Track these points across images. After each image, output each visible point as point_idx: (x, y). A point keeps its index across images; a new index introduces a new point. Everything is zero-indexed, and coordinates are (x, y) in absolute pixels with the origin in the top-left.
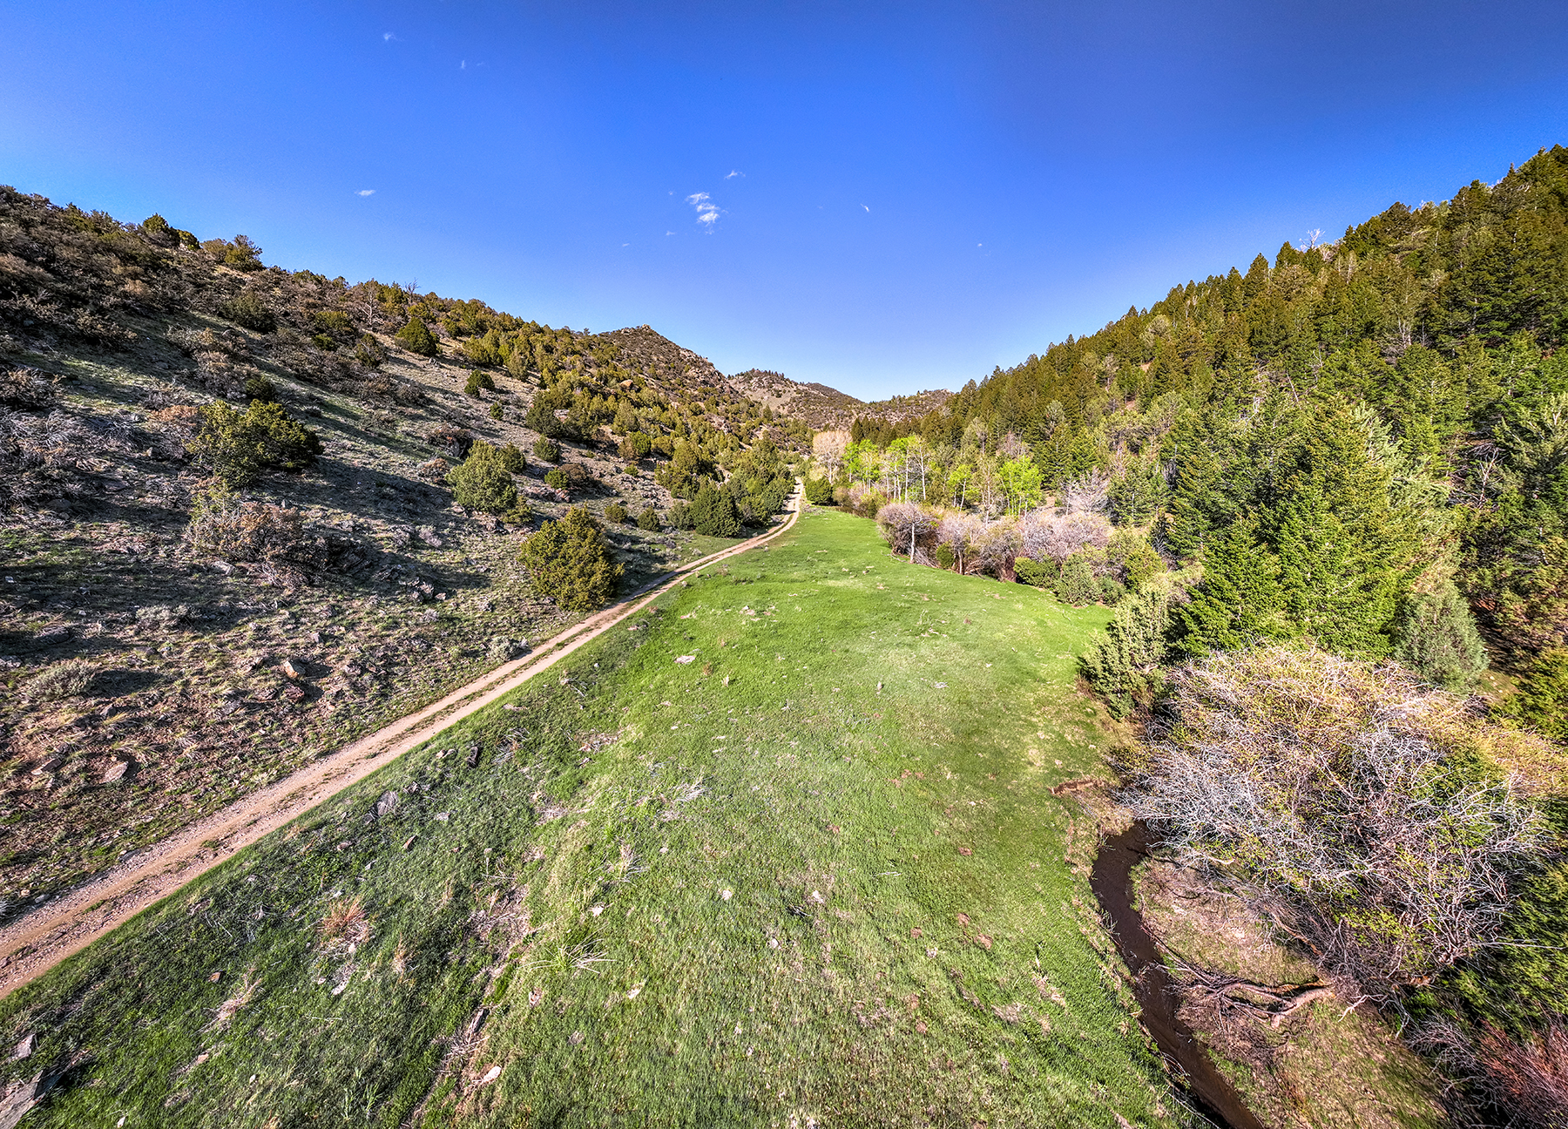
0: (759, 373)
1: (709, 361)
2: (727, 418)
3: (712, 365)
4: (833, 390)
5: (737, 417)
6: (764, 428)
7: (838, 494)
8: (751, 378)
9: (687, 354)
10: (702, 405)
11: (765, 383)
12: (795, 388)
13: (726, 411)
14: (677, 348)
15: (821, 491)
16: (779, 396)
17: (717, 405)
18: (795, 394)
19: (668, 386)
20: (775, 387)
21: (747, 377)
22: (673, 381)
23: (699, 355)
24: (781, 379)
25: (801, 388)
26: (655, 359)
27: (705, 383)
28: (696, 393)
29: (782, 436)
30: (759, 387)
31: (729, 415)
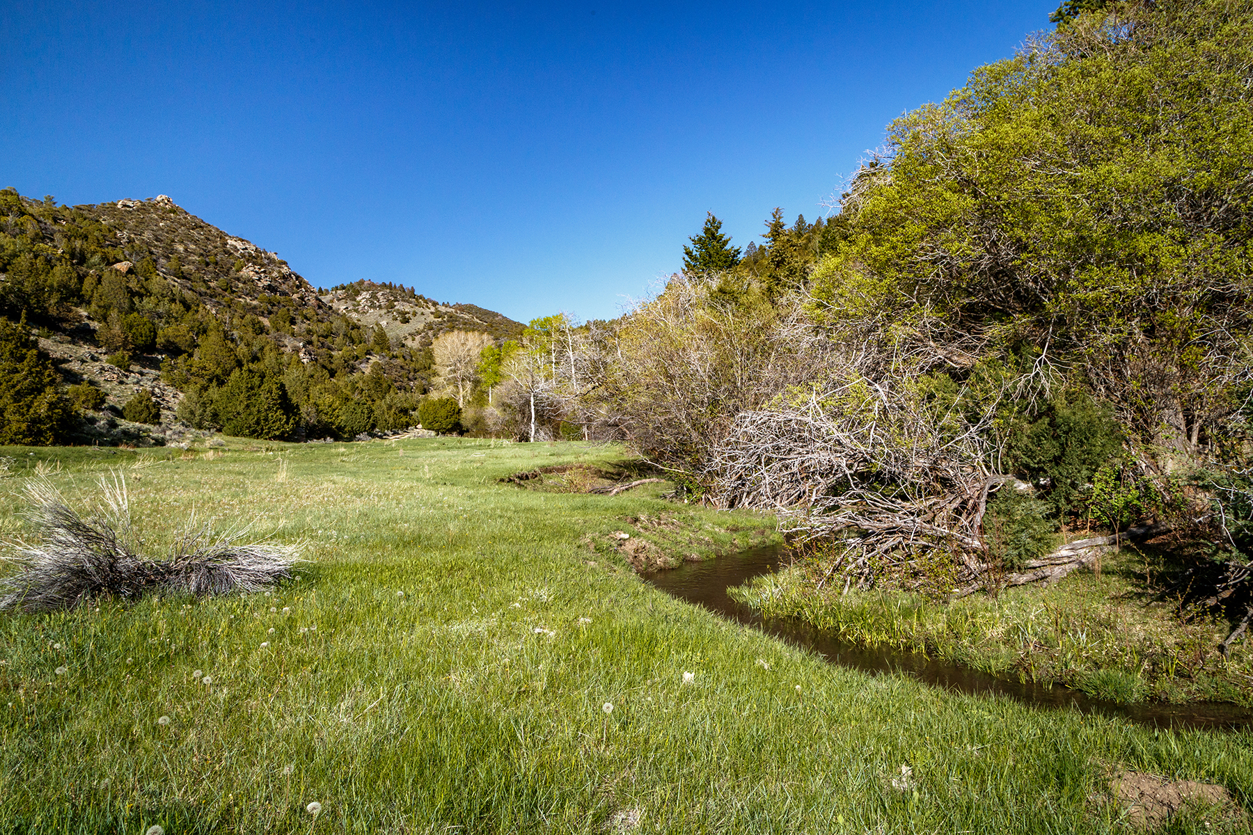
0: (372, 285)
1: (279, 257)
2: (310, 343)
3: (285, 263)
4: (496, 315)
5: (328, 341)
6: (374, 359)
7: (468, 416)
8: (358, 293)
9: (239, 245)
10: (266, 322)
11: (383, 302)
12: (433, 309)
13: (309, 332)
14: (222, 236)
15: (443, 412)
16: (406, 321)
17: (293, 322)
18: (431, 318)
19: (203, 289)
20: (399, 306)
21: (352, 291)
22: (212, 284)
23: (261, 247)
24: (411, 295)
25: (443, 309)
26: (181, 248)
27: (271, 288)
28: (255, 303)
29: (403, 372)
30: (373, 306)
31: (314, 338)
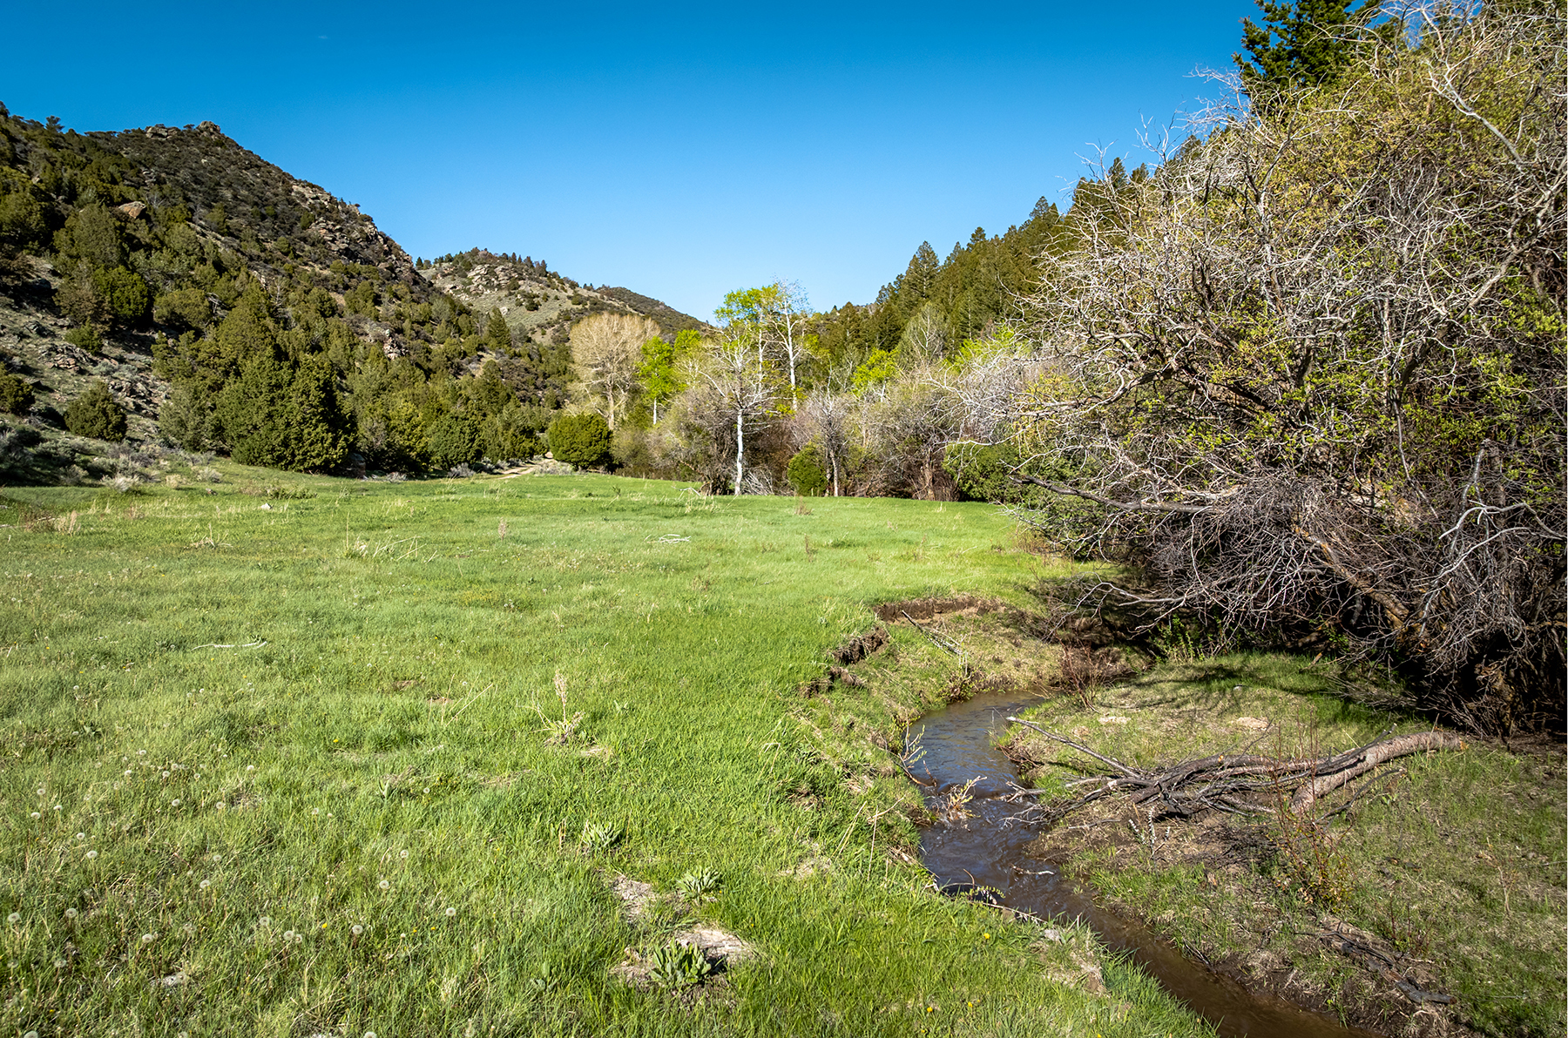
0: (488, 257)
1: (362, 211)
2: (400, 331)
3: (370, 219)
4: (657, 303)
5: (425, 330)
6: (489, 357)
8: (470, 267)
9: (308, 193)
10: (340, 300)
11: (503, 280)
12: (570, 293)
13: (399, 316)
14: (286, 179)
15: (584, 436)
16: (534, 307)
17: (377, 301)
18: (569, 305)
19: (255, 252)
20: (525, 286)
21: (461, 264)
22: (268, 246)
23: (337, 196)
24: (541, 272)
25: (585, 293)
26: (228, 194)
27: (349, 253)
28: (326, 272)
29: (528, 377)
30: (489, 286)
31: (406, 325)
